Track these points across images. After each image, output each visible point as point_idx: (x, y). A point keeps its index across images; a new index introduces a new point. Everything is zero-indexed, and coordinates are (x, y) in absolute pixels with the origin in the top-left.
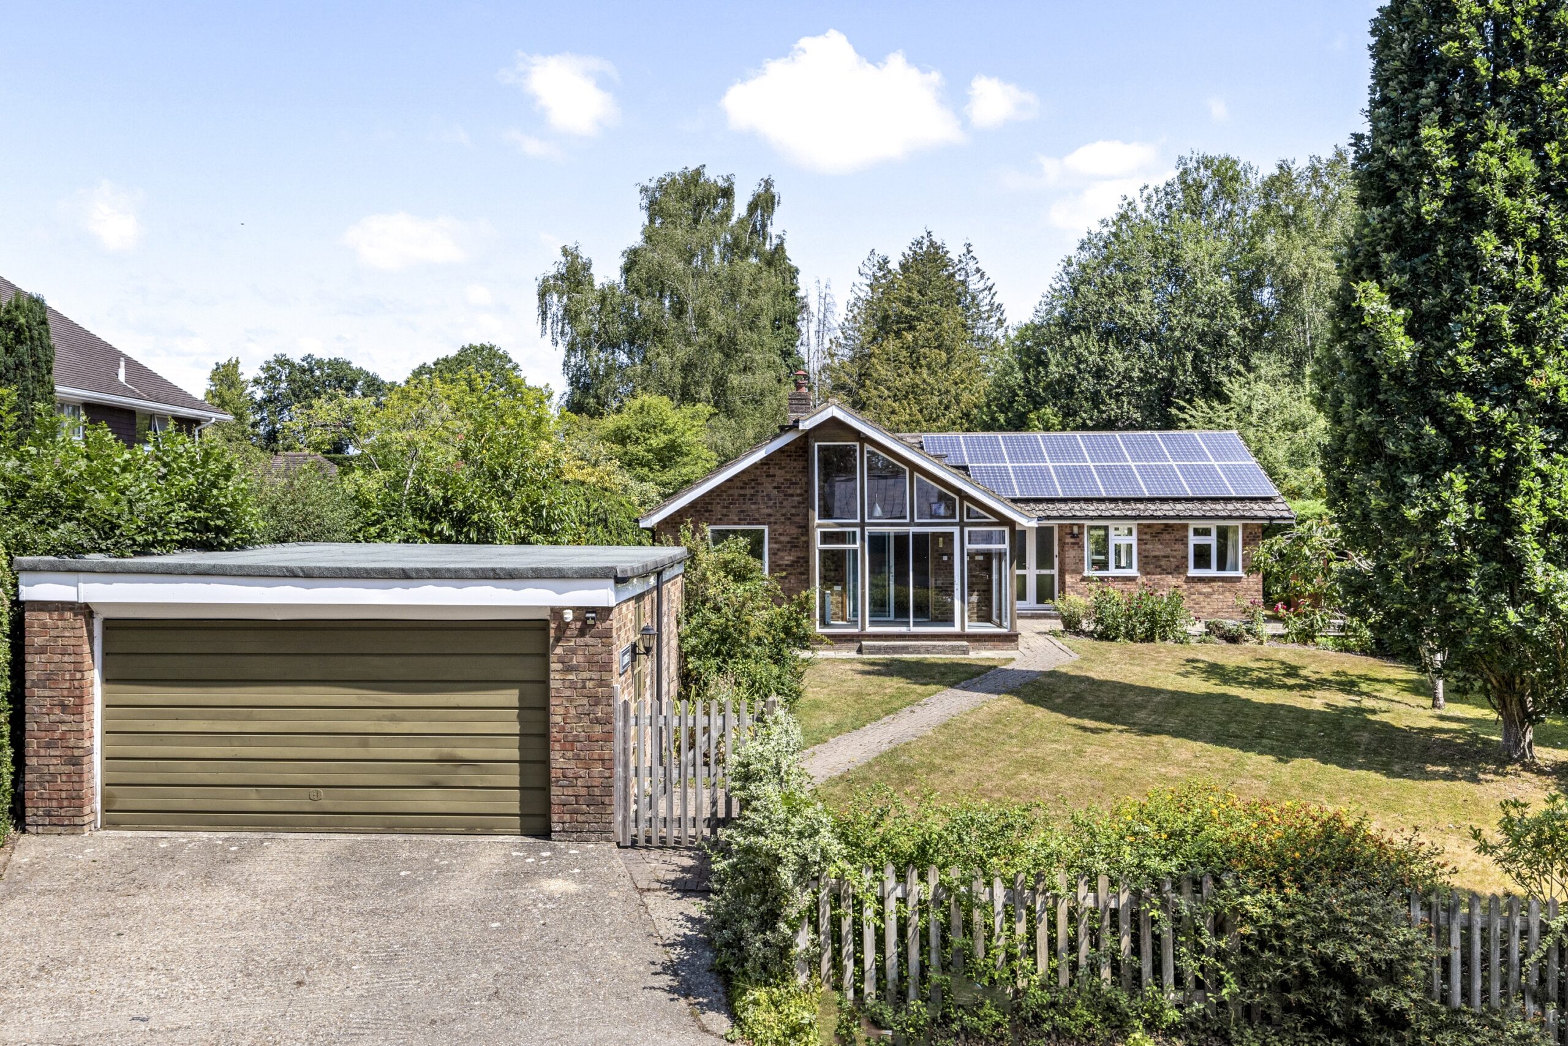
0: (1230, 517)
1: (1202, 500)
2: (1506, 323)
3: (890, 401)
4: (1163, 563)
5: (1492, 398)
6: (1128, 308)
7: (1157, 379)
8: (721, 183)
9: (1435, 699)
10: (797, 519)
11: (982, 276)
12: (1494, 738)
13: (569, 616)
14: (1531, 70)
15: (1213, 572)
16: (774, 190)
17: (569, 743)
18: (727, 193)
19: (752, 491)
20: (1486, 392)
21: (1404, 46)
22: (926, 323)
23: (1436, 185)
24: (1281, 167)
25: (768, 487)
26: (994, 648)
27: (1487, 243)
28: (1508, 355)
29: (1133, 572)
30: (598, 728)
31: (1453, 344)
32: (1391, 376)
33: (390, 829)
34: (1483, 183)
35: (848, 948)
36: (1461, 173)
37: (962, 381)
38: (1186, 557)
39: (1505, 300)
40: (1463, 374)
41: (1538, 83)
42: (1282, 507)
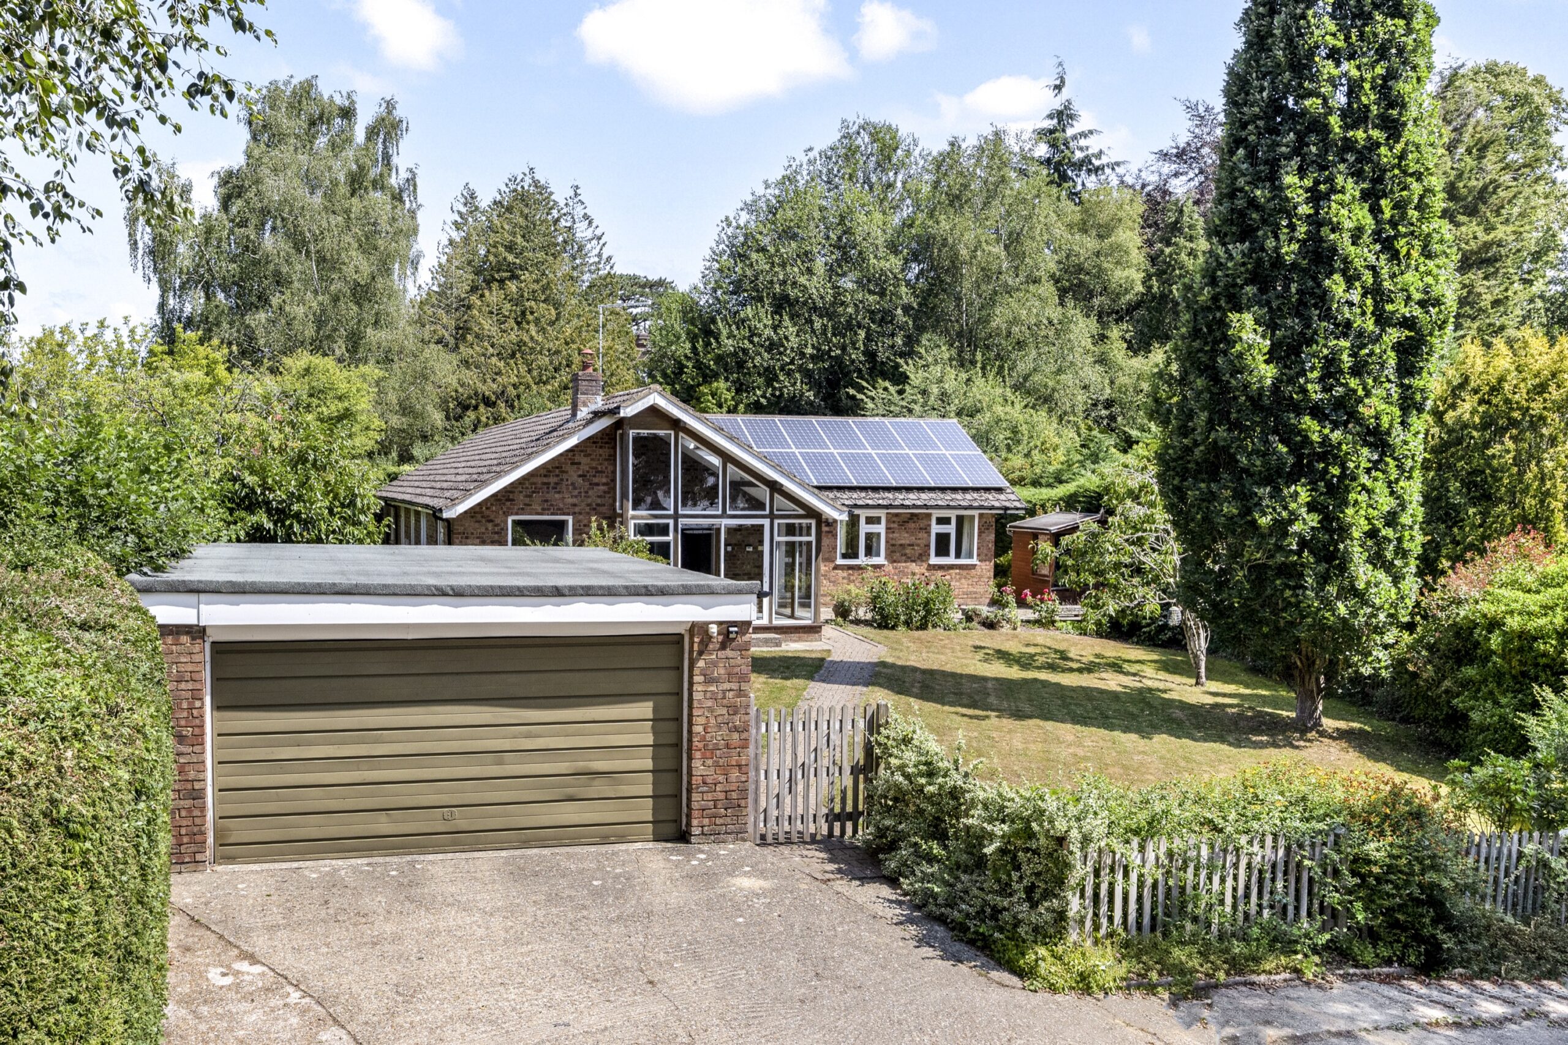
0: (970, 507)
1: (943, 490)
2: (1345, 357)
3: (494, 360)
4: (908, 551)
5: (1332, 422)
6: (802, 280)
7: (830, 357)
8: (338, 100)
9: (1198, 677)
10: (603, 509)
11: (590, 223)
12: (1285, 713)
13: (714, 629)
14: (1375, 134)
15: (951, 560)
16: (399, 113)
17: (709, 751)
18: (347, 113)
19: (555, 480)
20: (1326, 417)
21: (1265, 94)
22: (531, 273)
23: (1292, 227)
24: (952, 144)
25: (573, 475)
26: (799, 640)
27: (1336, 285)
28: (1346, 385)
29: (881, 560)
30: (736, 736)
31: (1303, 373)
32: (1250, 398)
33: (526, 844)
34: (1333, 231)
35: (1104, 908)
36: (1316, 222)
37: (573, 342)
38: (928, 546)
39: (1345, 335)
40: (1309, 400)
41: (1378, 145)
42: (1012, 497)
